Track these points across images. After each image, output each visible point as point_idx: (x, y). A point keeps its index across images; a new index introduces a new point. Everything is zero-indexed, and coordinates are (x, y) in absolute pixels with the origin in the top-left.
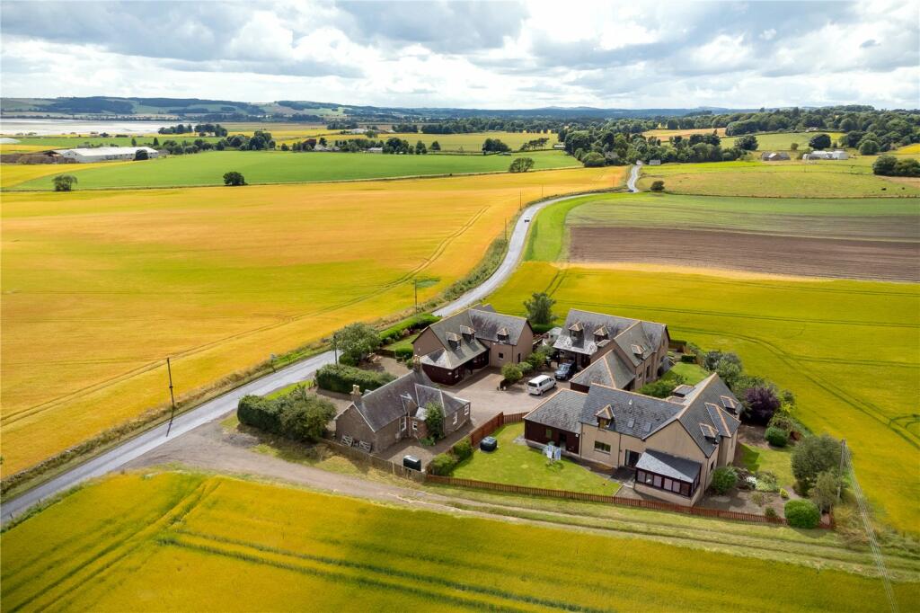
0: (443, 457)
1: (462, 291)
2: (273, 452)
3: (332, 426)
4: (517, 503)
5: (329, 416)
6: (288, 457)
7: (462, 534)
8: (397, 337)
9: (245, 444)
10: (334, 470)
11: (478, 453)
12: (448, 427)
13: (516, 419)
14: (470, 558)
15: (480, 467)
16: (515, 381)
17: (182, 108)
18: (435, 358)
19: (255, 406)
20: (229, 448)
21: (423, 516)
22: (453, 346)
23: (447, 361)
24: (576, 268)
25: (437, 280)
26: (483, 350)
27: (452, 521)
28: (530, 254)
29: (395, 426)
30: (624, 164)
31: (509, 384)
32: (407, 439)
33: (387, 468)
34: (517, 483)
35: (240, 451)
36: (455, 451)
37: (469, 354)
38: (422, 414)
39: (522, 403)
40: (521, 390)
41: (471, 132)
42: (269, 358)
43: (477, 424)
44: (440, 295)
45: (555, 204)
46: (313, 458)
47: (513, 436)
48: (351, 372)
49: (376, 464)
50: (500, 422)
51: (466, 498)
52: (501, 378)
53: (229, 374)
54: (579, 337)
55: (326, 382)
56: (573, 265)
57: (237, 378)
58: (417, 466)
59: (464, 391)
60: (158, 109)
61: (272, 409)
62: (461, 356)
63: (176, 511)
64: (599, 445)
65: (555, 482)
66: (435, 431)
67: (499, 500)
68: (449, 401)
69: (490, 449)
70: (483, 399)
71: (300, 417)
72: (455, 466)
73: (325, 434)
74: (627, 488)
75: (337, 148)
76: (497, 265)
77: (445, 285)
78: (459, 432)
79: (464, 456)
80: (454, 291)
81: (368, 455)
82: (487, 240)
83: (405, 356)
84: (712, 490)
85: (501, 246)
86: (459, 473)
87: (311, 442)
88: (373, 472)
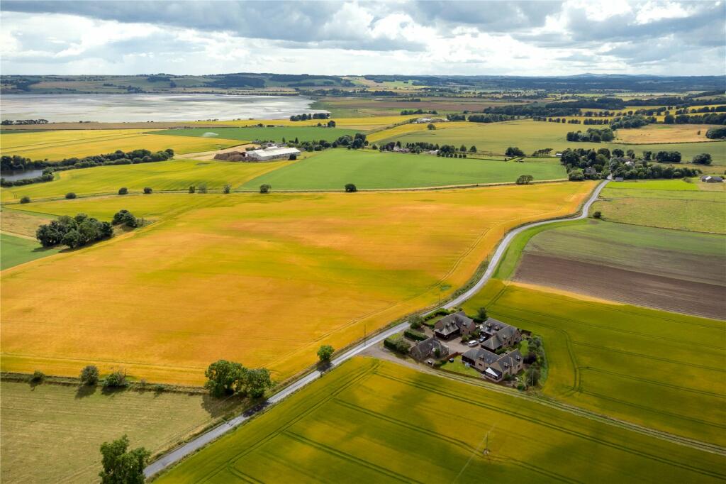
0: (438, 362)
1: (460, 294)
2: (394, 355)
3: (409, 350)
4: (454, 376)
5: (409, 347)
6: (398, 357)
7: (440, 381)
8: (430, 318)
9: (387, 352)
10: (411, 362)
11: (448, 363)
12: (441, 354)
13: (460, 354)
14: (440, 385)
15: (448, 366)
16: (466, 341)
17: (297, 83)
18: (441, 330)
19: (389, 341)
20: (382, 352)
21: (432, 376)
22: (447, 327)
23: (445, 332)
24: (513, 286)
25: (450, 286)
26: (457, 328)
27: (438, 378)
28: (495, 274)
29: (427, 352)
30: (598, 179)
31: (464, 342)
32: (429, 356)
33: (424, 363)
34: (456, 371)
35: (385, 353)
36: (442, 361)
37: (452, 330)
38: (434, 350)
39: (464, 350)
40: (467, 344)
41: (506, 120)
42: (389, 323)
43: (450, 354)
44: (450, 295)
45: (525, 231)
46: (405, 358)
47: (459, 359)
48: (415, 333)
49: (421, 362)
50: (457, 354)
51: (442, 373)
52: (461, 340)
53: (378, 328)
54: (490, 328)
55: (407, 335)
56: (513, 284)
57: (380, 330)
58: (431, 364)
59: (449, 343)
60: (280, 83)
61: (394, 343)
62: (449, 330)
63: (375, 367)
64: (480, 364)
65: (466, 372)
66: (437, 355)
67: (451, 375)
68: (442, 347)
69: (452, 362)
70: (453, 346)
71: (402, 347)
72: (441, 365)
73: (408, 352)
74: (483, 376)
75: (408, 150)
76: (479, 279)
77: (453, 290)
78: (444, 356)
79: (444, 363)
80: (456, 294)
81: (419, 359)
82: (479, 262)
83: (432, 327)
84: (505, 380)
85: (484, 266)
86: (442, 367)
87: (404, 354)
88: (420, 364)
